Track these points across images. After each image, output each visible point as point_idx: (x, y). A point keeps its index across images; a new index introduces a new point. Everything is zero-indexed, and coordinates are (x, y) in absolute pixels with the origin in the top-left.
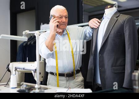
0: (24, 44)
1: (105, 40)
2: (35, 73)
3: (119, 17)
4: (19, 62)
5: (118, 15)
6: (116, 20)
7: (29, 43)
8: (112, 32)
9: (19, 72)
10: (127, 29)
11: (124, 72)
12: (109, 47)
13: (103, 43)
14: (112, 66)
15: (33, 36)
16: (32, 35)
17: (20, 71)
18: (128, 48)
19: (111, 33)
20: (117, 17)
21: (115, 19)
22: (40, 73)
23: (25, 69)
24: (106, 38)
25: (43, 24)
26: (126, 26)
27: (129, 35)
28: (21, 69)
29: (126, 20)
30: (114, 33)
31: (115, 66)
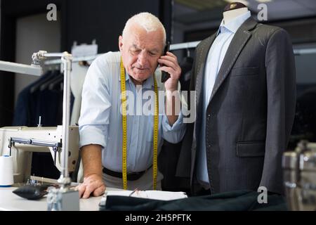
0: (33, 90)
1: (221, 82)
2: (57, 153)
3: (255, 30)
4: (20, 128)
5: (253, 26)
6: (248, 36)
7: (43, 87)
8: (239, 64)
9: (20, 151)
10: (272, 57)
11: (263, 157)
12: (229, 97)
13: (216, 89)
14: (236, 142)
15: (53, 72)
16: (50, 69)
17: (21, 148)
18: (274, 102)
19: (236, 66)
20: (250, 30)
21: (246, 35)
22: (70, 154)
23: (35, 144)
24: (225, 76)
25: (79, 44)
26: (269, 52)
27: (277, 71)
28: (25, 143)
29: (270, 37)
30: (243, 66)
31: (243, 142)
